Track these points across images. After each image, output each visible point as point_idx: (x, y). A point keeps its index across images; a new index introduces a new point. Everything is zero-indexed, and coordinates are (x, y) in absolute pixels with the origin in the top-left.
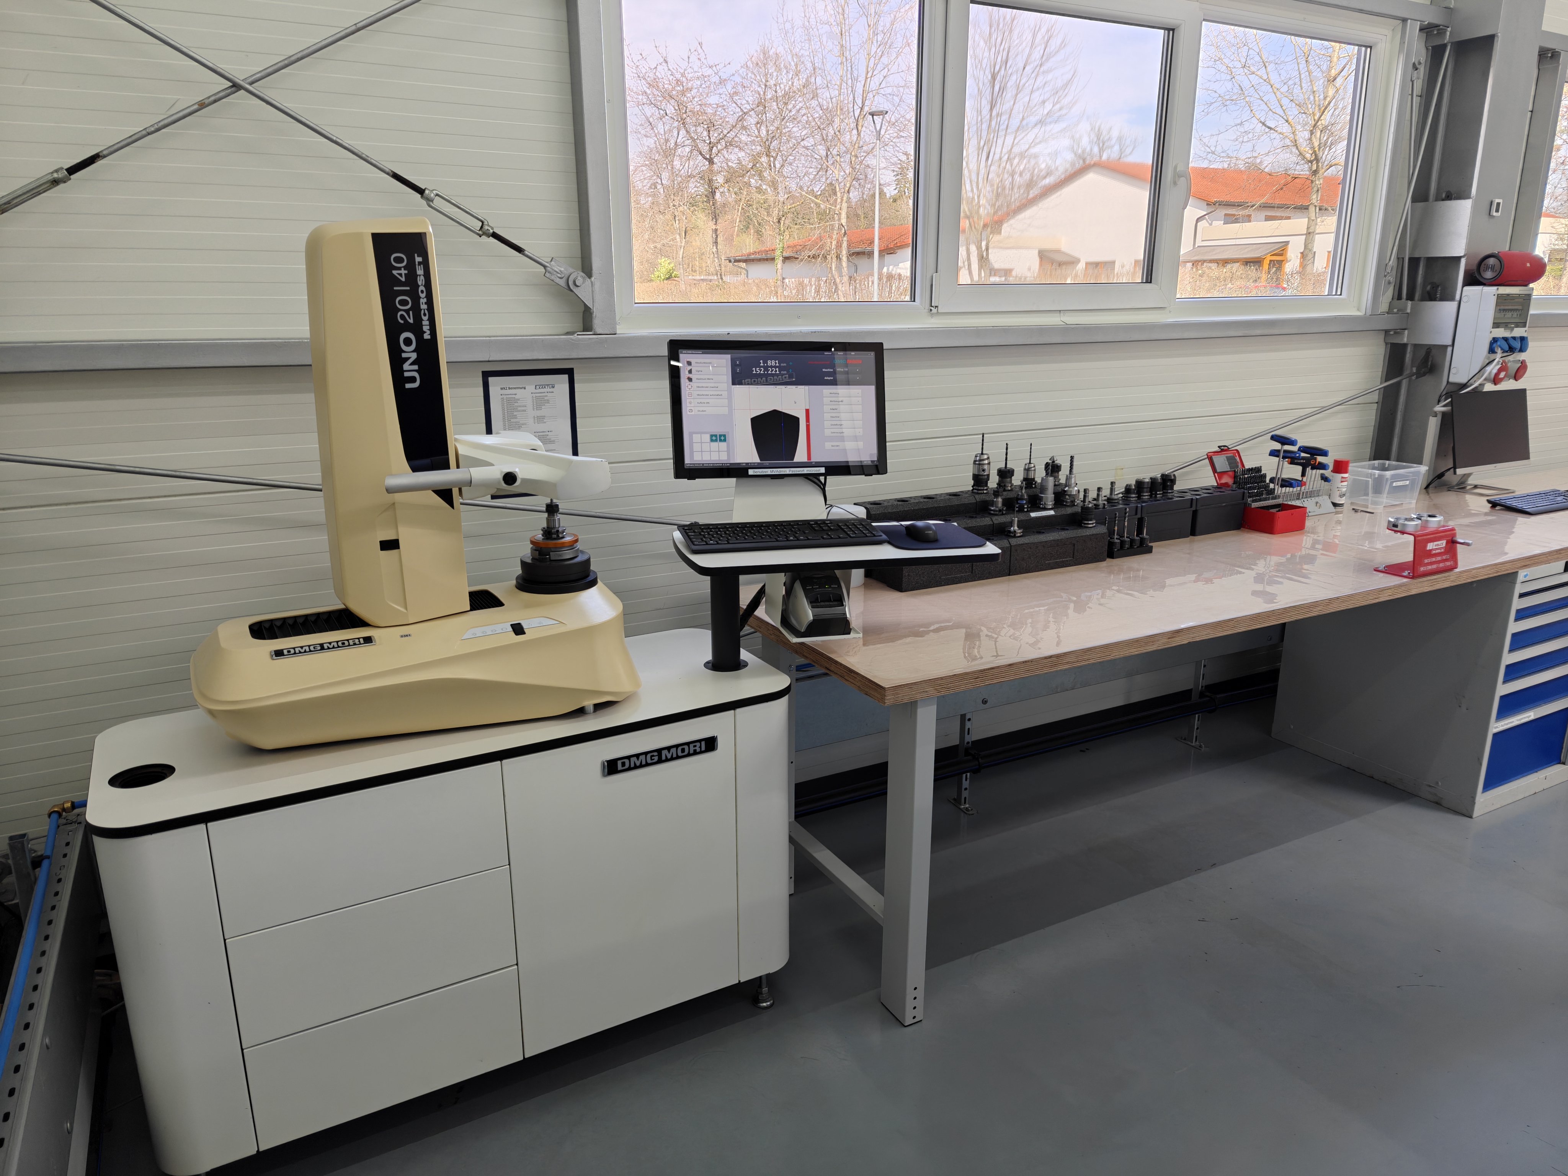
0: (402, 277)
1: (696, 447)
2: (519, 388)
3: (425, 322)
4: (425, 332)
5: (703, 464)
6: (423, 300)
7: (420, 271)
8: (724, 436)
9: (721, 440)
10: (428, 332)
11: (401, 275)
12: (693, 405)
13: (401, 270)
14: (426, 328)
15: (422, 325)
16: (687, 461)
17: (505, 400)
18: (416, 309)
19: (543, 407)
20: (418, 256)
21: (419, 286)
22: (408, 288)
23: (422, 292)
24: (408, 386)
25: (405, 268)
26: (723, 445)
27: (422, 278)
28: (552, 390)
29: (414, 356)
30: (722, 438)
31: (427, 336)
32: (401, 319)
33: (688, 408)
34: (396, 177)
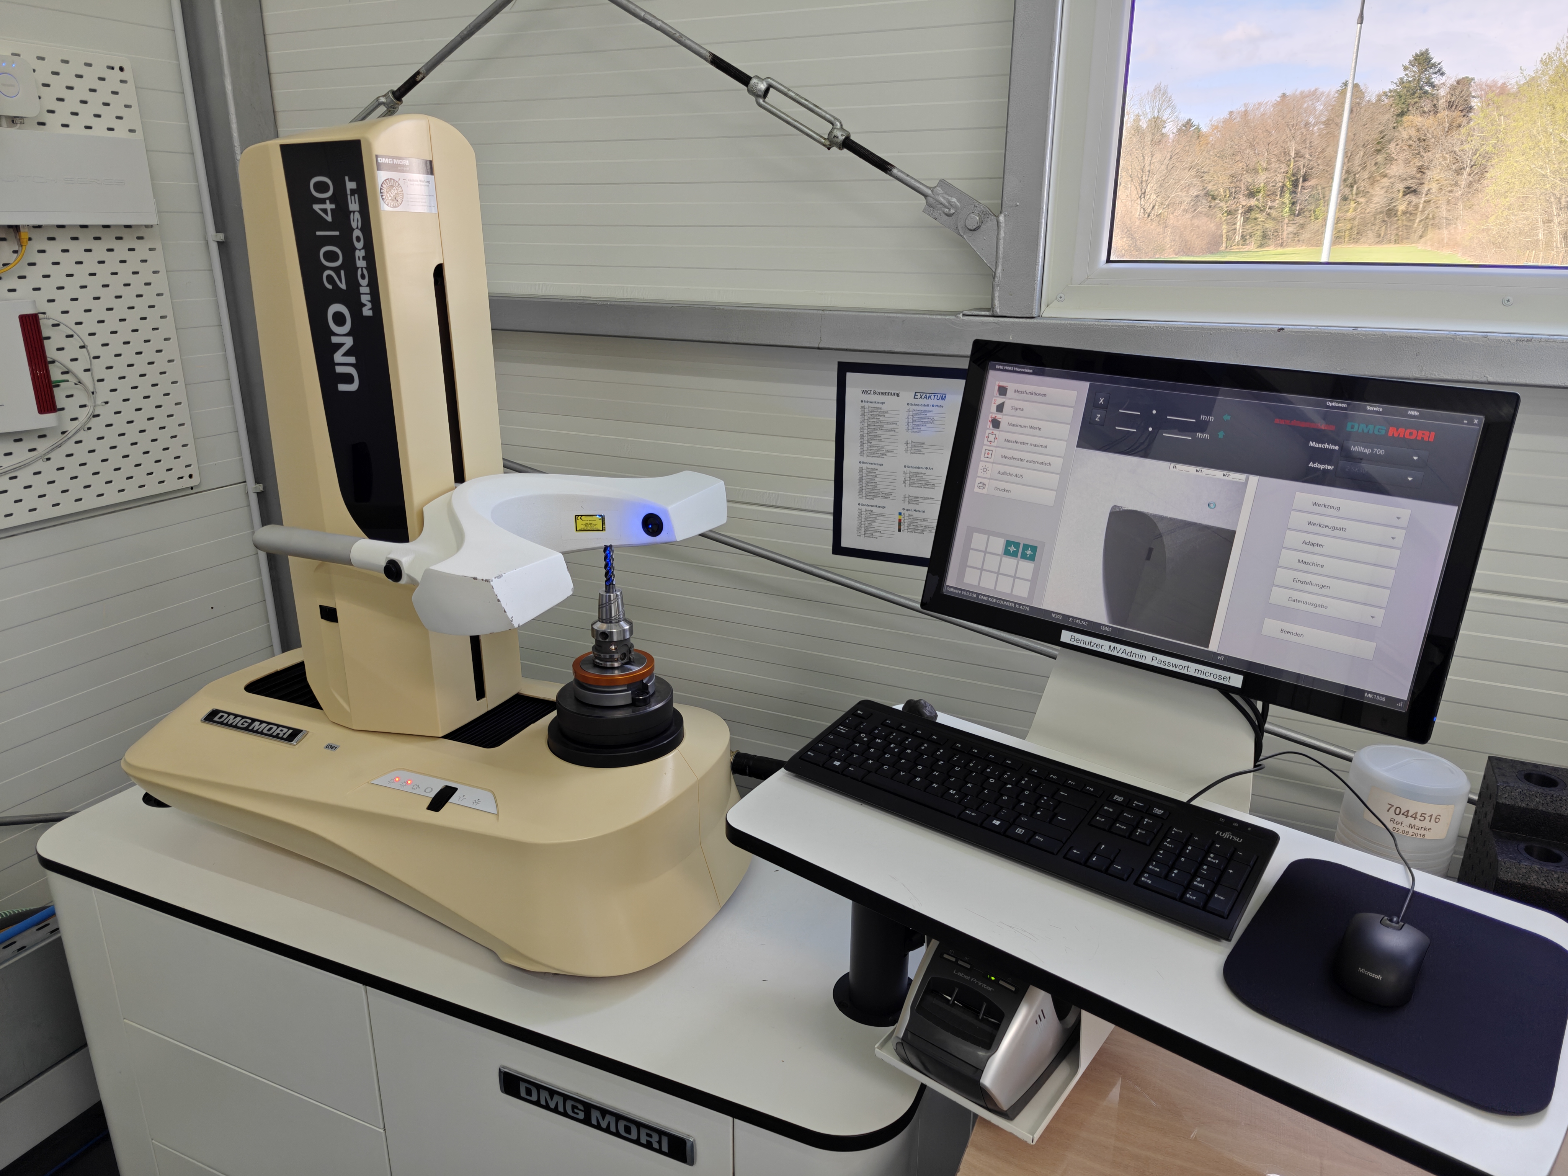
0: (326, 214)
1: (975, 558)
2: (889, 394)
3: (365, 289)
4: (365, 305)
5: (978, 594)
6: (360, 254)
7: (354, 206)
8: (1034, 549)
9: (1024, 557)
10: (369, 305)
11: (325, 211)
12: (988, 475)
13: (325, 203)
14: (365, 299)
15: (359, 294)
16: (951, 580)
17: (866, 411)
18: (349, 266)
19: (923, 428)
20: (350, 180)
21: (354, 230)
22: (337, 233)
23: (358, 239)
24: (342, 387)
25: (332, 200)
26: (1027, 568)
27: (357, 215)
28: (940, 402)
29: (349, 342)
30: (1029, 552)
31: (367, 312)
32: (329, 283)
33: (978, 480)
34: (718, 63)
